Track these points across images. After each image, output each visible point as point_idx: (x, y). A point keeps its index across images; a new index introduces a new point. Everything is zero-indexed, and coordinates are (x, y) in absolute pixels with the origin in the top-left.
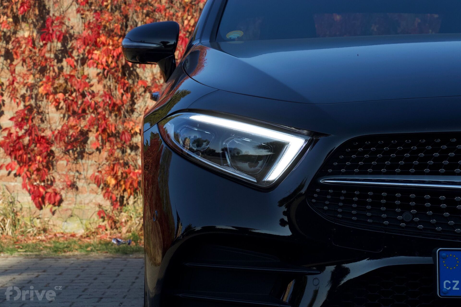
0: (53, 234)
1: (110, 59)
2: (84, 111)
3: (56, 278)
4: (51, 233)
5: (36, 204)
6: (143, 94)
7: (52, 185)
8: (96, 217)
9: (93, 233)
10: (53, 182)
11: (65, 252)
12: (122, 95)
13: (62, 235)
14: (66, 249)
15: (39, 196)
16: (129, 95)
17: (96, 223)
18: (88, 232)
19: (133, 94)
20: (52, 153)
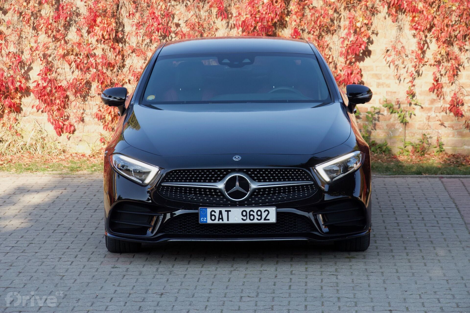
0: (70, 154)
1: (105, 33)
2: (88, 68)
3: (72, 194)
4: (68, 153)
5: (57, 133)
6: (131, 54)
7: (68, 119)
8: (99, 142)
9: (97, 153)
10: (68, 117)
11: (77, 171)
12: (116, 56)
13: (76, 155)
14: (78, 169)
15: (59, 128)
16: (121, 57)
17: (99, 146)
18: (93, 153)
19: (123, 56)
20: (67, 97)
